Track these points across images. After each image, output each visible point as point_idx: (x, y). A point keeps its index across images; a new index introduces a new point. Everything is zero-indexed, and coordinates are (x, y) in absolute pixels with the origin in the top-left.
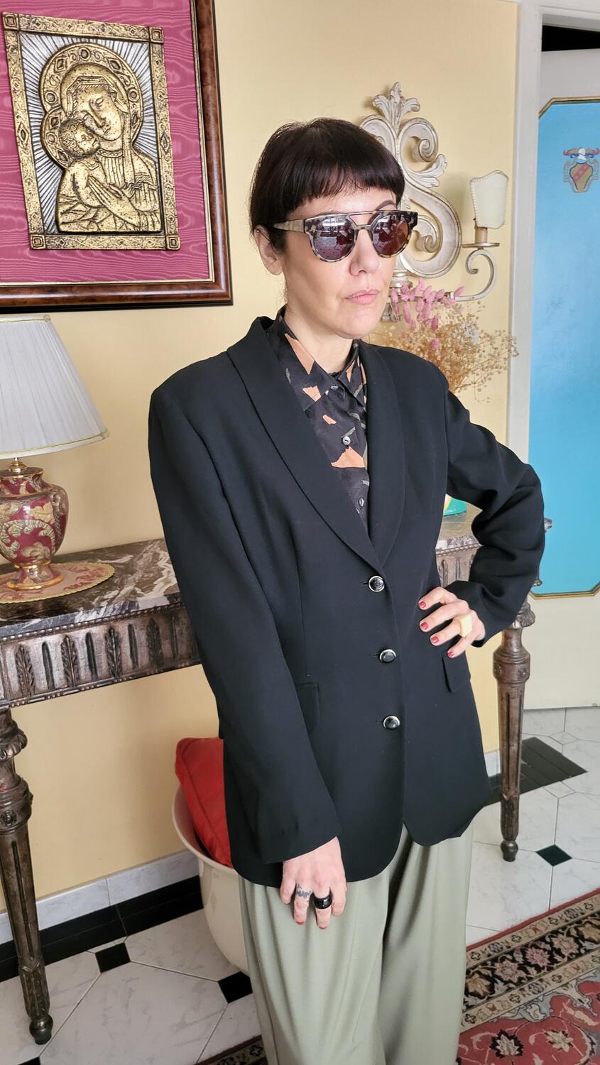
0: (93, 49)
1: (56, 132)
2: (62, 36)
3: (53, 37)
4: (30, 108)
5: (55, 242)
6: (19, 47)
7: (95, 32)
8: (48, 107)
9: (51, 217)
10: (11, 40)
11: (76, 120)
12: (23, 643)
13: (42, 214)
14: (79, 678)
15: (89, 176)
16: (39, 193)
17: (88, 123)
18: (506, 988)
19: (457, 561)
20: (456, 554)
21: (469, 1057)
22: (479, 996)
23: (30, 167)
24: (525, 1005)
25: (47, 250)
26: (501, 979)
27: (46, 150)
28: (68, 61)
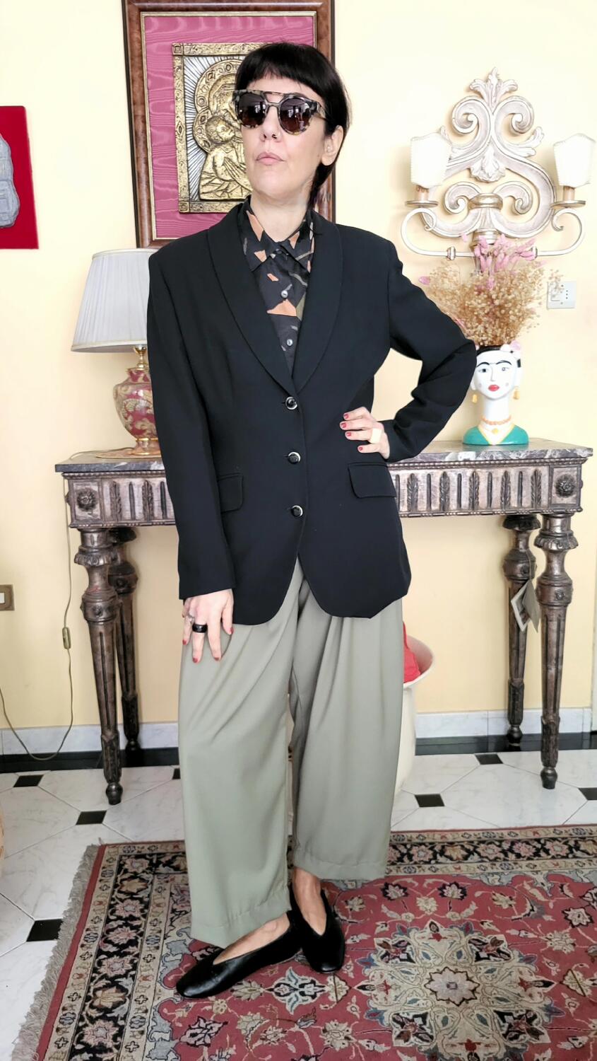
0: (234, 63)
1: (204, 126)
2: (214, 56)
3: (208, 58)
4: (187, 110)
5: (196, 208)
6: (183, 67)
7: (238, 51)
8: (199, 109)
9: (195, 190)
10: (178, 62)
11: (219, 117)
12: (116, 480)
13: (189, 186)
14: (153, 515)
15: (225, 158)
16: (188, 171)
17: (227, 119)
18: (480, 860)
19: (489, 475)
20: (487, 468)
21: (415, 889)
22: (451, 859)
23: (183, 153)
24: (489, 874)
25: (189, 213)
26: (479, 854)
27: (195, 140)
28: (216, 74)
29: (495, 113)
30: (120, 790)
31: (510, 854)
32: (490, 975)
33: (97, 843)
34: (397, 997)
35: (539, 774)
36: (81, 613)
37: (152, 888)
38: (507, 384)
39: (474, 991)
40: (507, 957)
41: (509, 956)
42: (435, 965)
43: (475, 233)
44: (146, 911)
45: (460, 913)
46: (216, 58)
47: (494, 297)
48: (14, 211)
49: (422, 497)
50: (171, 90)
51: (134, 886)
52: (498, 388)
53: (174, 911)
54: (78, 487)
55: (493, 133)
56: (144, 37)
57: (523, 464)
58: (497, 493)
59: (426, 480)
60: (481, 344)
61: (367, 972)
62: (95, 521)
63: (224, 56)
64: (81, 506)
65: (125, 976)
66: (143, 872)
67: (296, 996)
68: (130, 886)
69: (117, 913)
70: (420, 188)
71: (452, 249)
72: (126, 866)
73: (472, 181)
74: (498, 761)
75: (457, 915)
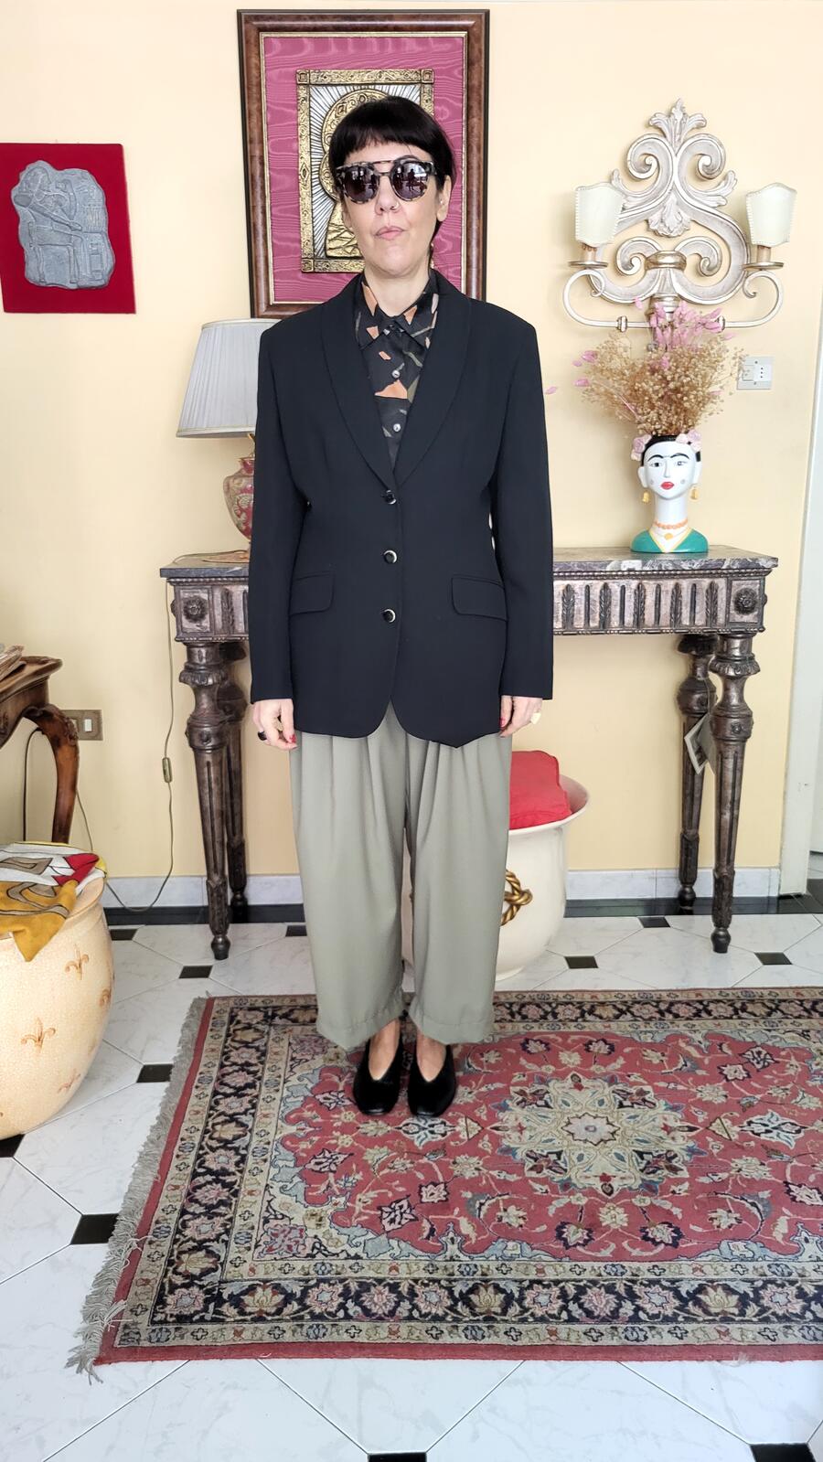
2: (345, 85)
3: (338, 87)
4: (313, 150)
5: (322, 266)
6: (309, 98)
7: (373, 80)
8: (327, 148)
9: (320, 245)
10: (303, 93)
12: (228, 587)
13: (314, 241)
16: (313, 222)
18: (632, 1019)
19: (657, 587)
20: (656, 579)
21: (559, 1044)
22: (601, 1017)
23: (308, 201)
24: (641, 1032)
25: (314, 272)
26: (632, 1014)
27: (322, 186)
28: (348, 106)
29: (679, 155)
30: (227, 943)
31: (667, 1014)
32: (632, 1120)
33: (204, 996)
34: (531, 1137)
35: (710, 936)
36: (185, 740)
37: (268, 1038)
38: (683, 481)
39: (613, 1133)
40: (652, 1106)
41: (654, 1104)
42: (575, 1111)
43: (652, 299)
44: (263, 1058)
45: (605, 1066)
46: (348, 87)
47: (669, 378)
48: (108, 269)
49: (579, 611)
50: (294, 125)
51: (249, 1036)
52: (673, 485)
53: (293, 1059)
54: (185, 594)
55: (675, 178)
56: (263, 62)
57: (696, 576)
58: (666, 608)
59: (583, 593)
60: (654, 433)
61: (501, 1115)
62: (205, 634)
63: (358, 85)
64: (188, 616)
65: (245, 1113)
66: (258, 1023)
67: (425, 1134)
68: (244, 1036)
69: (232, 1059)
70: (586, 246)
71: (624, 319)
72: (239, 1018)
73: (650, 235)
74: (666, 925)
75: (602, 1068)
